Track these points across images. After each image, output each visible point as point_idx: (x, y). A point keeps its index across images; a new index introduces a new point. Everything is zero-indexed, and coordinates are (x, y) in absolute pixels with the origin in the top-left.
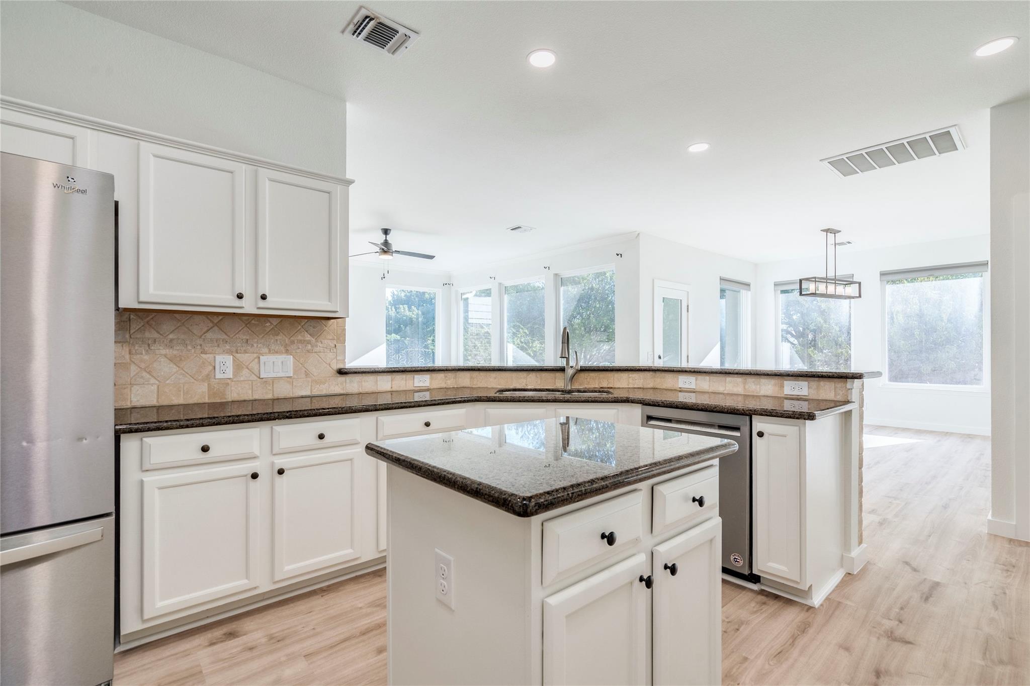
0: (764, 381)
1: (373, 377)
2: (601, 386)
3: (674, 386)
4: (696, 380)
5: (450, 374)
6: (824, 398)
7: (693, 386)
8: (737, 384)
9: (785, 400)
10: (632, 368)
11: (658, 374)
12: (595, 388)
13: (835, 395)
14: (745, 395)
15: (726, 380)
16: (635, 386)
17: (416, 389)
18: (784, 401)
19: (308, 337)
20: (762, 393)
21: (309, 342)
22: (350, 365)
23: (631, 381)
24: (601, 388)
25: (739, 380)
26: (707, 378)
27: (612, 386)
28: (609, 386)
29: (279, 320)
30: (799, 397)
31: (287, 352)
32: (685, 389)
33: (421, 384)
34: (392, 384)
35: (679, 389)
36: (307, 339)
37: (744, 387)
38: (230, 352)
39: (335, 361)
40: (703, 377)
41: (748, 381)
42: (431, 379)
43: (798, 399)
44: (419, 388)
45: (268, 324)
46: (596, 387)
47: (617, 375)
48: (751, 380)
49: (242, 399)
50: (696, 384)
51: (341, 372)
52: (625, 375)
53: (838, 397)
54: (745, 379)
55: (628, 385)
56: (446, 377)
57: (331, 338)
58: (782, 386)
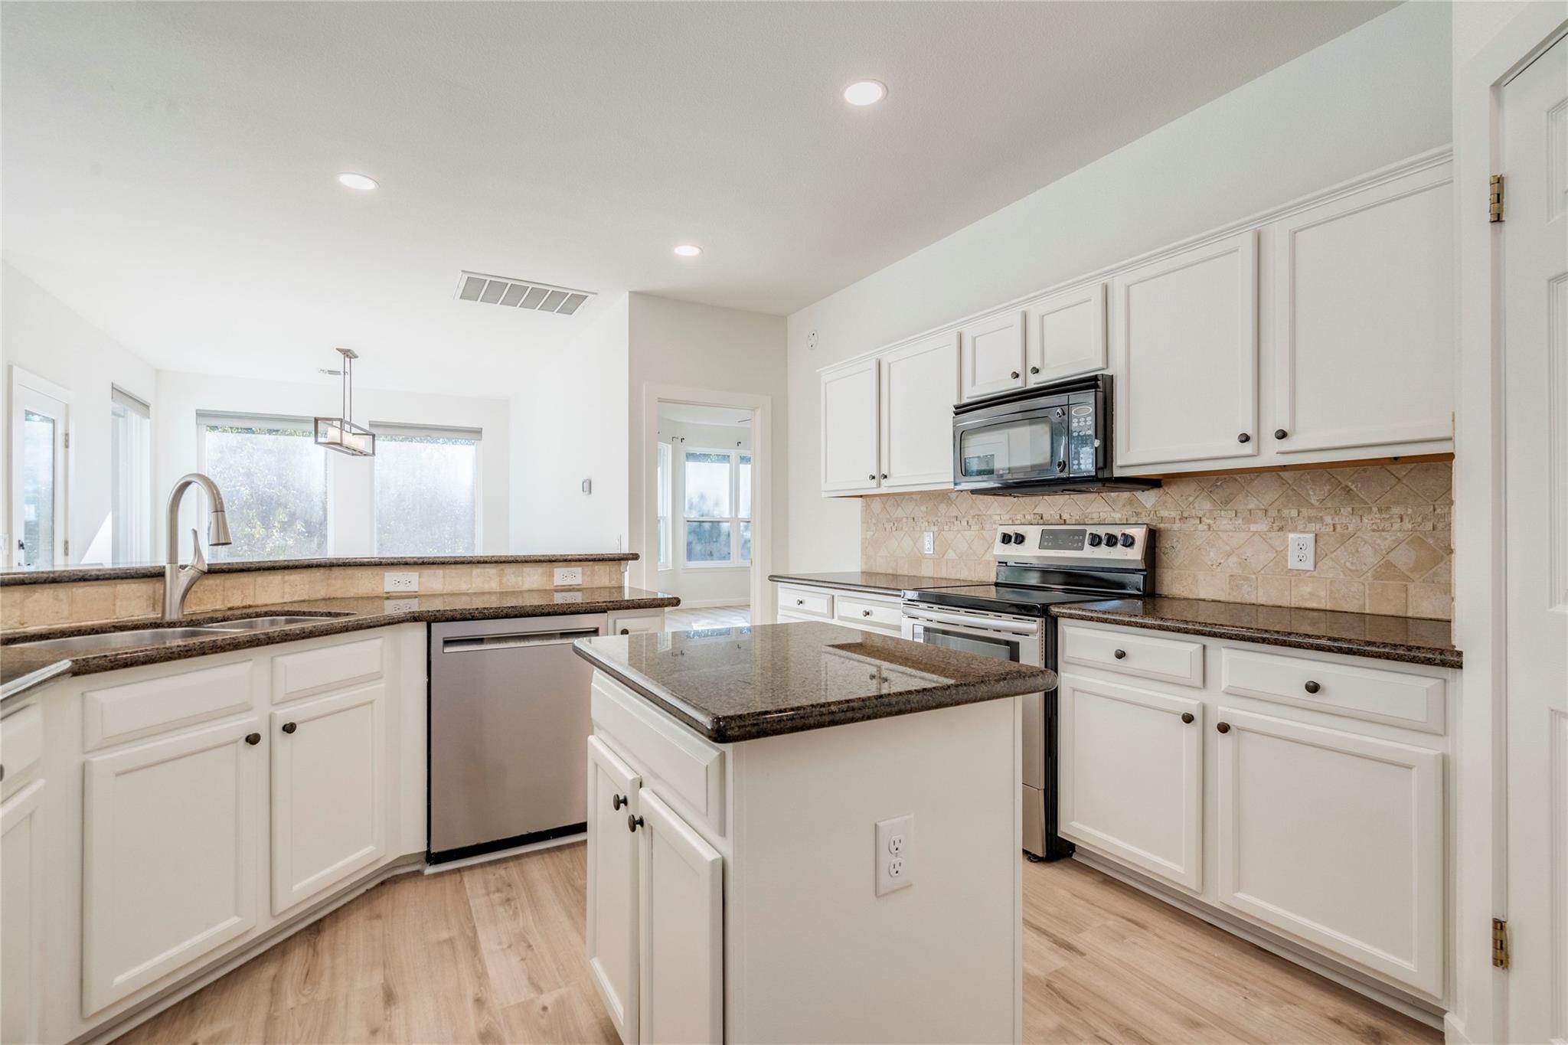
0: (528, 569)
2: (230, 605)
3: (373, 590)
4: (420, 577)
6: (597, 586)
7: (414, 587)
8: (490, 578)
9: (556, 593)
10: (297, 563)
11: (336, 571)
12: (216, 611)
13: (610, 582)
14: (501, 593)
15: (472, 572)
16: (296, 598)
18: (553, 595)
20: (526, 586)
23: (287, 589)
24: (230, 609)
25: (492, 571)
26: (439, 572)
27: (251, 603)
28: (244, 604)
30: (571, 587)
32: (398, 594)
35: (385, 595)
37: (500, 581)
40: (433, 571)
41: (505, 571)
43: (570, 589)
46: (218, 607)
47: (261, 579)
48: (510, 570)
50: (419, 583)
52: (276, 578)
53: (613, 582)
54: (503, 570)
55: (283, 597)
58: (551, 576)
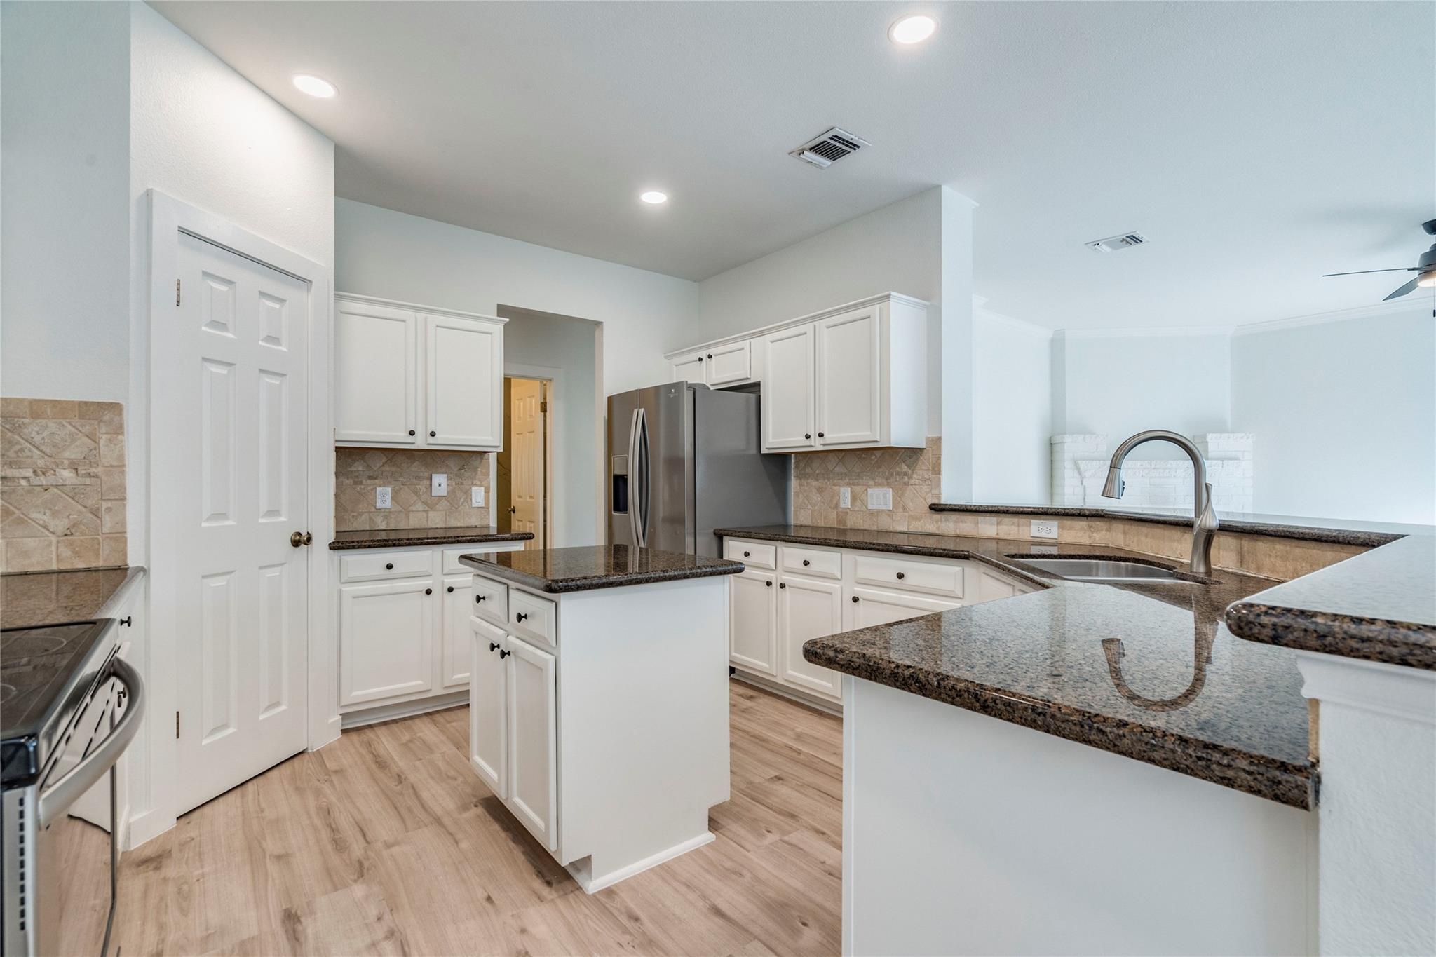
1: (974, 517)
5: (1098, 523)
17: (1036, 540)
19: (905, 468)
21: (905, 474)
22: (946, 499)
29: (881, 451)
31: (889, 485)
33: (1043, 534)
34: (998, 529)
36: (904, 470)
38: (849, 485)
39: (930, 495)
42: (1061, 527)
44: (1039, 540)
45: (873, 457)
49: (856, 528)
51: (936, 508)
56: (1090, 527)
57: (926, 468)
